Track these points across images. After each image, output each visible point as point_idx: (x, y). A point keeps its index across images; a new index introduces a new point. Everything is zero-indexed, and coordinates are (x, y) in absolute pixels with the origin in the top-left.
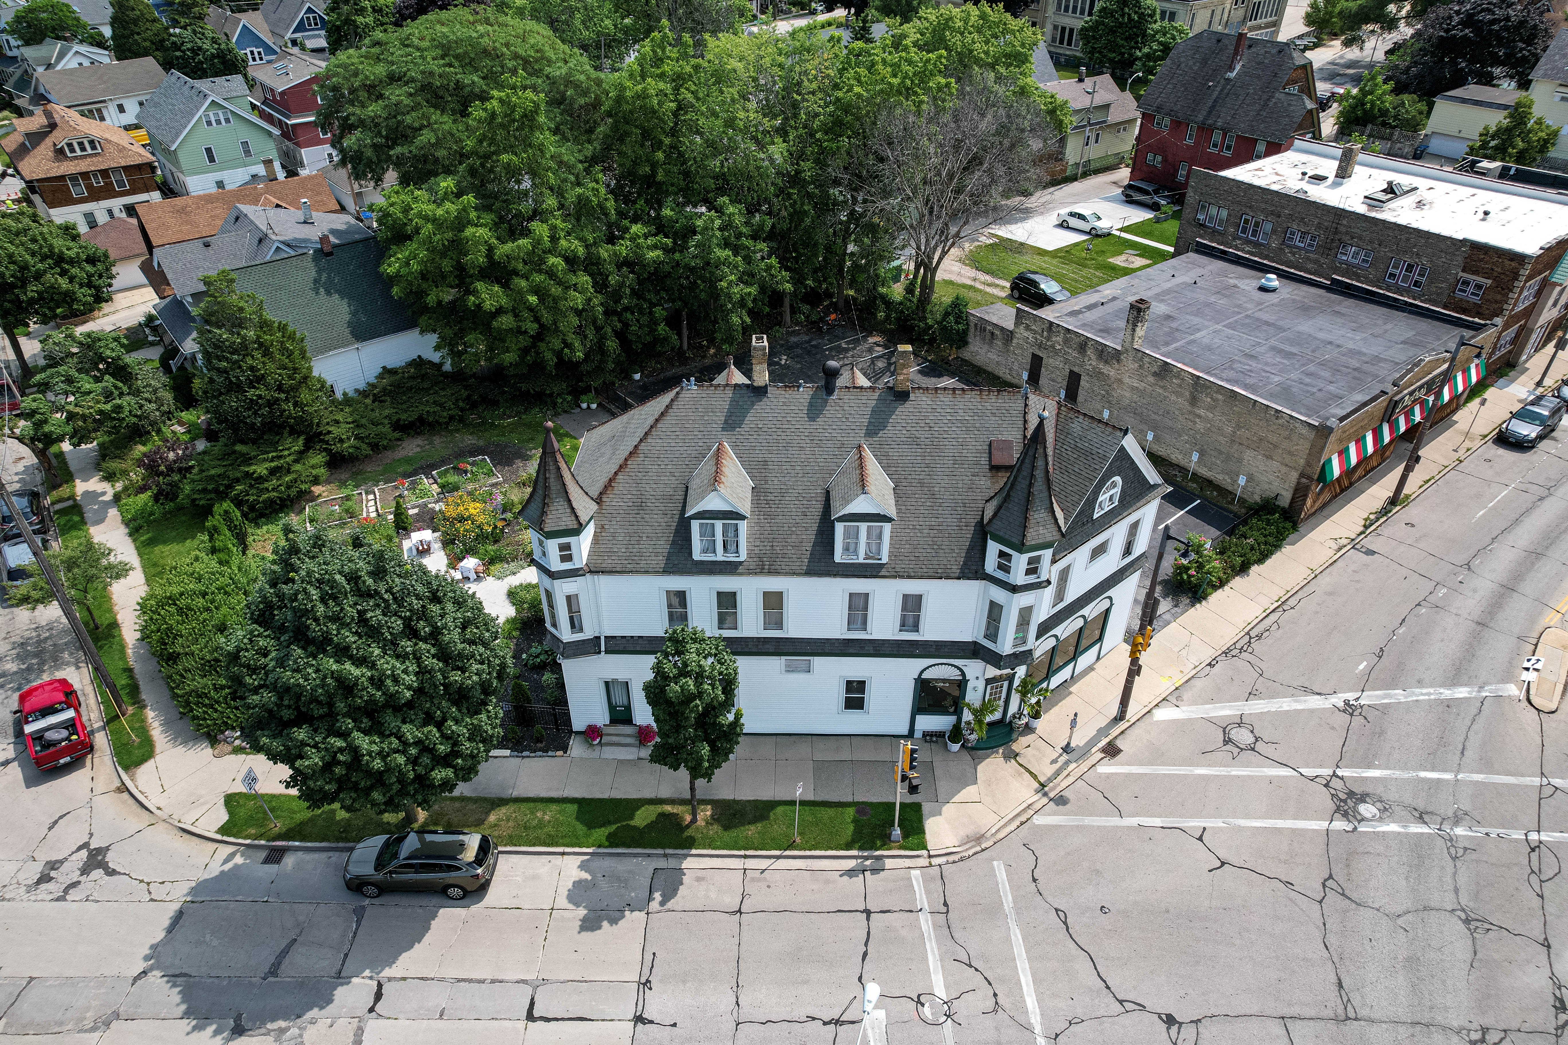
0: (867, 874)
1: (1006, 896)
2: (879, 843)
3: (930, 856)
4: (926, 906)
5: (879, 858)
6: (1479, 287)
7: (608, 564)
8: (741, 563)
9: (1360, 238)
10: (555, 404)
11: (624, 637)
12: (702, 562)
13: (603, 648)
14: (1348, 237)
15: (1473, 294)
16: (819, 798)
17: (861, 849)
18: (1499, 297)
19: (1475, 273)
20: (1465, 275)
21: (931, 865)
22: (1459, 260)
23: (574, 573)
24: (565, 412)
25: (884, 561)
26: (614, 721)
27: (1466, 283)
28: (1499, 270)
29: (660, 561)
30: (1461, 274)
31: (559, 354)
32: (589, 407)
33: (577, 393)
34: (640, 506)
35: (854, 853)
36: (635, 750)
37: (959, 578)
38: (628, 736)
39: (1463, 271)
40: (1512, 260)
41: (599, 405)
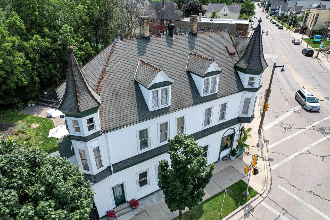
0: (251, 212)
1: (294, 196)
2: (244, 199)
3: (261, 195)
4: (280, 214)
5: (248, 205)
6: (240, 33)
7: (111, 125)
8: (169, 107)
9: (214, 28)
10: (17, 107)
11: (121, 162)
12: (154, 111)
13: (112, 171)
14: (211, 28)
15: (240, 35)
16: (213, 195)
17: (241, 205)
18: (245, 34)
19: (239, 30)
20: (237, 31)
21: (264, 198)
22: (235, 28)
23: (97, 135)
24: (23, 109)
25: (216, 92)
26: (118, 204)
27: (238, 33)
28: (244, 28)
29: (136, 117)
30: (236, 31)
31: (17, 84)
32: (31, 106)
33: (25, 102)
34: (117, 94)
35: (240, 208)
36: (131, 212)
37: (238, 92)
38: (126, 208)
39: (237, 30)
40: (245, 26)
41: (35, 104)
